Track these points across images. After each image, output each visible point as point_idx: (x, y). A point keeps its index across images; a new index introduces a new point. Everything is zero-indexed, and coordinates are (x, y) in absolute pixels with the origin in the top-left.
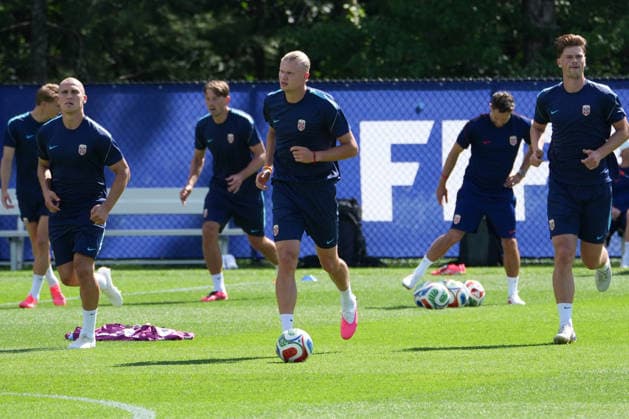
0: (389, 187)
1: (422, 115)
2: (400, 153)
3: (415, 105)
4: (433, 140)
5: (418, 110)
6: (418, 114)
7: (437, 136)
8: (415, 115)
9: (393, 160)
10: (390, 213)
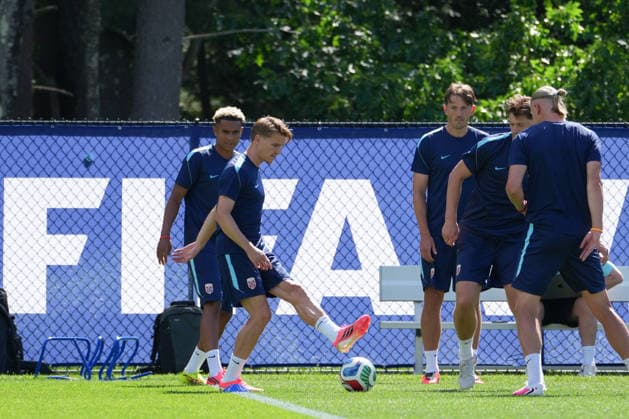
0: (44, 268)
1: (92, 168)
2: (60, 221)
3: (83, 156)
4: (109, 203)
5: (87, 163)
6: (87, 168)
7: (115, 197)
8: (83, 169)
9: (49, 231)
10: (44, 303)
